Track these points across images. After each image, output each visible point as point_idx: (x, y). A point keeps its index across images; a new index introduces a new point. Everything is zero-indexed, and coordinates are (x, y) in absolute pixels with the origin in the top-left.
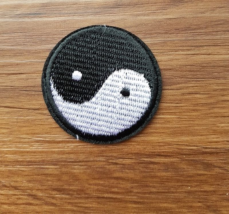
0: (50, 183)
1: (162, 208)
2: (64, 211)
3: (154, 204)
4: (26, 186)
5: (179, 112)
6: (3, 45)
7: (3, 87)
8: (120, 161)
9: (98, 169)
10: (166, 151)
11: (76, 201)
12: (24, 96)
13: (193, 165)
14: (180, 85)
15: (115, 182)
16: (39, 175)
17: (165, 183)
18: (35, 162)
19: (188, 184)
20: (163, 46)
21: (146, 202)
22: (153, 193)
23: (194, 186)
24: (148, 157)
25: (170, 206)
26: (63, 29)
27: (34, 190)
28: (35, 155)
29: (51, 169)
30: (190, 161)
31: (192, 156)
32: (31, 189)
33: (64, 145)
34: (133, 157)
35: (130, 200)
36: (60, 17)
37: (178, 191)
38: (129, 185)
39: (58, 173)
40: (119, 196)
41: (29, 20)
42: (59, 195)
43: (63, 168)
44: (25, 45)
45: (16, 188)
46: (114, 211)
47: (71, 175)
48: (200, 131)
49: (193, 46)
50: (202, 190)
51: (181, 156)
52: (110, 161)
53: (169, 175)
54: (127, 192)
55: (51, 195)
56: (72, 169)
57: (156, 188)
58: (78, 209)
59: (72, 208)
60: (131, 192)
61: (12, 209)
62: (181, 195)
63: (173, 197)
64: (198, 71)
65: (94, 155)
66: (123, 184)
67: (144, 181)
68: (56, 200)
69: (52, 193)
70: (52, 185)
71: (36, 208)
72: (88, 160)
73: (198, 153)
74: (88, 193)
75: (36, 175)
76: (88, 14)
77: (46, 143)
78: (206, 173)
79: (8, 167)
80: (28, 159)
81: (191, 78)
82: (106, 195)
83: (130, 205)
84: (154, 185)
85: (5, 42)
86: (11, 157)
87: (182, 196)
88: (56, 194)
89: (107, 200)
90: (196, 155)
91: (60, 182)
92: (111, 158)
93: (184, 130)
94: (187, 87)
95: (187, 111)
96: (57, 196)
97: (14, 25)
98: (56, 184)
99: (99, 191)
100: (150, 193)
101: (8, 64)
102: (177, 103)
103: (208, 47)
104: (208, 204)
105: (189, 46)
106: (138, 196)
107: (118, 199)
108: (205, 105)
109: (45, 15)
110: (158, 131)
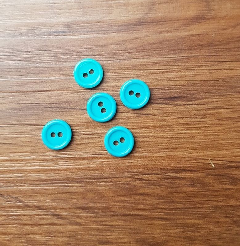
0: (75, 201)
1: (189, 224)
2: (89, 230)
3: (181, 221)
4: (50, 206)
5: (204, 127)
6: (27, 63)
7: (28, 105)
8: (145, 177)
9: (124, 186)
10: (191, 166)
11: (101, 219)
12: (49, 113)
13: (218, 179)
14: (205, 100)
15: (142, 198)
16: (63, 194)
17: (191, 198)
18: (59, 180)
19: (214, 199)
20: (187, 62)
21: (172, 218)
22: (179, 209)
23: (220, 201)
24: (174, 173)
25: (197, 221)
26: (87, 47)
27: (58, 209)
28: (60, 173)
29: (76, 187)
30: (216, 176)
31: (218, 170)
32: (55, 208)
33: (89, 161)
34: (159, 173)
35: (157, 217)
36: (84, 35)
37: (204, 206)
38: (155, 201)
39: (82, 190)
40: (145, 213)
41: (54, 38)
42: (84, 213)
43: (88, 185)
44: (50, 62)
45: (39, 208)
46: (140, 229)
47: (96, 193)
48: (225, 145)
49: (216, 62)
50: (228, 205)
51: (207, 171)
52: (136, 177)
53: (195, 191)
54: (153, 209)
55: (76, 213)
56: (98, 187)
57: (182, 204)
58: (104, 227)
59: (97, 226)
60: (157, 208)
61: (35, 230)
62: (207, 210)
63: (200, 212)
64: (222, 86)
65: (119, 171)
66: (149, 200)
67: (170, 197)
68: (81, 219)
69: (76, 212)
70: (77, 204)
71: (60, 228)
72: (113, 176)
73: (223, 167)
74: (113, 211)
75: (60, 194)
76: (111, 31)
77: (70, 160)
78: (231, 187)
79: (31, 187)
80: (52, 177)
81: (215, 93)
82: (132, 212)
83: (156, 222)
84: (181, 200)
85: (30, 60)
86: (34, 176)
87: (209, 211)
88: (81, 213)
89: (133, 218)
90: (222, 169)
91: (84, 200)
92: (137, 174)
93: (210, 145)
94: (212, 102)
95: (211, 125)
96: (81, 214)
97: (38, 44)
98: (81, 202)
99: (125, 209)
100: (177, 209)
101: (33, 82)
102: (202, 118)
103: (231, 62)
104: (235, 219)
105: (213, 62)
106: (164, 213)
107: (144, 216)
108: (230, 119)
109: (69, 33)
110: (183, 146)
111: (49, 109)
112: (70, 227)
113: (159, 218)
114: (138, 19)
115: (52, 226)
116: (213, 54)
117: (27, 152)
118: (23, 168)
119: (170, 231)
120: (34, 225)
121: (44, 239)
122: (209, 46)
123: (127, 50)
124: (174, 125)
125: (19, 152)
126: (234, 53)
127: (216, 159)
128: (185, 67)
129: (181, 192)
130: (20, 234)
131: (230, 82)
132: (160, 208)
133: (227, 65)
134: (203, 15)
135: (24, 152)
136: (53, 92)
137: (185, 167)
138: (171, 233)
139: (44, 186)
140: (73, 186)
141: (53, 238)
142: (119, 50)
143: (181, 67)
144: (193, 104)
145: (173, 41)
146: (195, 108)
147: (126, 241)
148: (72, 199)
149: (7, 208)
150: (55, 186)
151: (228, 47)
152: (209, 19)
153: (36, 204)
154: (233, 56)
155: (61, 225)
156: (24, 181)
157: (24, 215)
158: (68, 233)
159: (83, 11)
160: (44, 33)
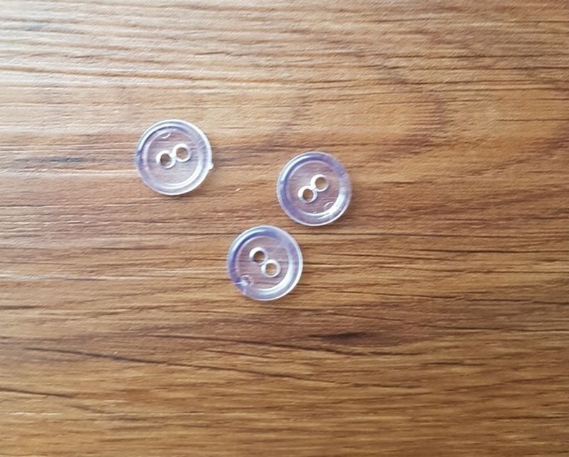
111: (35, 352)
114: (266, 136)
116: (446, 233)
122: (435, 213)
123: (237, 211)
124: (343, 401)
126: (497, 231)
128: (377, 260)
131: (481, 302)
133: (476, 262)
134: (424, 136)
136: (44, 311)
142: (219, 208)
143: (366, 260)
144: (390, 354)
146: (394, 362)
151: (481, 216)
152: (438, 145)
154: (492, 239)
159: (130, 109)
160: (27, 160)
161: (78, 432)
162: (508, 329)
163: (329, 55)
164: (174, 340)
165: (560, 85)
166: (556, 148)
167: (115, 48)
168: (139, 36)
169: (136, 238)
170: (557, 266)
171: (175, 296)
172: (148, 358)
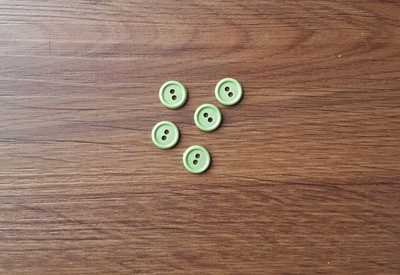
111: (95, 127)
112: (110, 241)
113: (195, 232)
114: (183, 45)
115: (92, 241)
116: (249, 81)
117: (71, 168)
118: (66, 183)
119: (206, 245)
120: (74, 240)
121: (84, 254)
122: (246, 73)
123: (171, 74)
124: (212, 144)
125: (63, 168)
126: (269, 80)
127: (249, 177)
129: (217, 207)
130: (60, 250)
131: (264, 107)
132: (196, 222)
133: (261, 92)
134: (242, 45)
135: (68, 168)
136: (98, 111)
137: (220, 184)
138: (206, 247)
139: (87, 201)
140: (116, 200)
141: (93, 252)
142: (164, 73)
144: (229, 126)
145: (214, 67)
146: (231, 130)
147: (164, 254)
148: (114, 213)
149: (48, 223)
150: (97, 201)
151: (263, 75)
152: (247, 48)
153: (77, 219)
154: (267, 83)
155: (101, 239)
156: (67, 196)
157: (65, 230)
158: (108, 247)
159: (130, 35)
160: (92, 54)
161: (111, 158)
162: (275, 117)
163: (206, 14)
164: (148, 122)
165: (293, 24)
166: (291, 49)
167: (125, 11)
168: (134, 7)
169: (134, 84)
170: (293, 93)
171: (149, 105)
172: (138, 128)
